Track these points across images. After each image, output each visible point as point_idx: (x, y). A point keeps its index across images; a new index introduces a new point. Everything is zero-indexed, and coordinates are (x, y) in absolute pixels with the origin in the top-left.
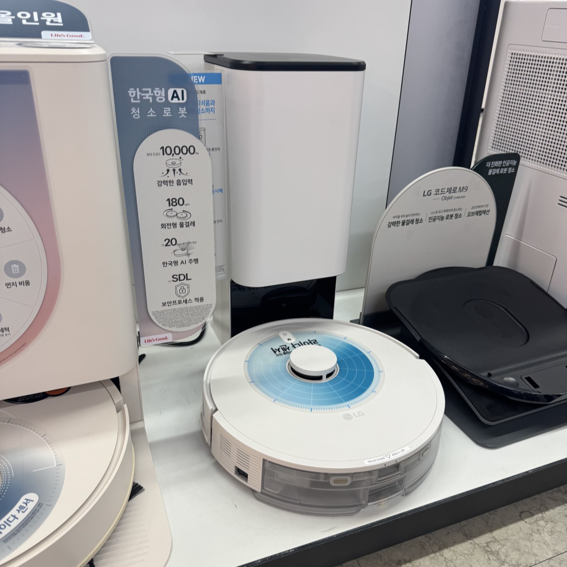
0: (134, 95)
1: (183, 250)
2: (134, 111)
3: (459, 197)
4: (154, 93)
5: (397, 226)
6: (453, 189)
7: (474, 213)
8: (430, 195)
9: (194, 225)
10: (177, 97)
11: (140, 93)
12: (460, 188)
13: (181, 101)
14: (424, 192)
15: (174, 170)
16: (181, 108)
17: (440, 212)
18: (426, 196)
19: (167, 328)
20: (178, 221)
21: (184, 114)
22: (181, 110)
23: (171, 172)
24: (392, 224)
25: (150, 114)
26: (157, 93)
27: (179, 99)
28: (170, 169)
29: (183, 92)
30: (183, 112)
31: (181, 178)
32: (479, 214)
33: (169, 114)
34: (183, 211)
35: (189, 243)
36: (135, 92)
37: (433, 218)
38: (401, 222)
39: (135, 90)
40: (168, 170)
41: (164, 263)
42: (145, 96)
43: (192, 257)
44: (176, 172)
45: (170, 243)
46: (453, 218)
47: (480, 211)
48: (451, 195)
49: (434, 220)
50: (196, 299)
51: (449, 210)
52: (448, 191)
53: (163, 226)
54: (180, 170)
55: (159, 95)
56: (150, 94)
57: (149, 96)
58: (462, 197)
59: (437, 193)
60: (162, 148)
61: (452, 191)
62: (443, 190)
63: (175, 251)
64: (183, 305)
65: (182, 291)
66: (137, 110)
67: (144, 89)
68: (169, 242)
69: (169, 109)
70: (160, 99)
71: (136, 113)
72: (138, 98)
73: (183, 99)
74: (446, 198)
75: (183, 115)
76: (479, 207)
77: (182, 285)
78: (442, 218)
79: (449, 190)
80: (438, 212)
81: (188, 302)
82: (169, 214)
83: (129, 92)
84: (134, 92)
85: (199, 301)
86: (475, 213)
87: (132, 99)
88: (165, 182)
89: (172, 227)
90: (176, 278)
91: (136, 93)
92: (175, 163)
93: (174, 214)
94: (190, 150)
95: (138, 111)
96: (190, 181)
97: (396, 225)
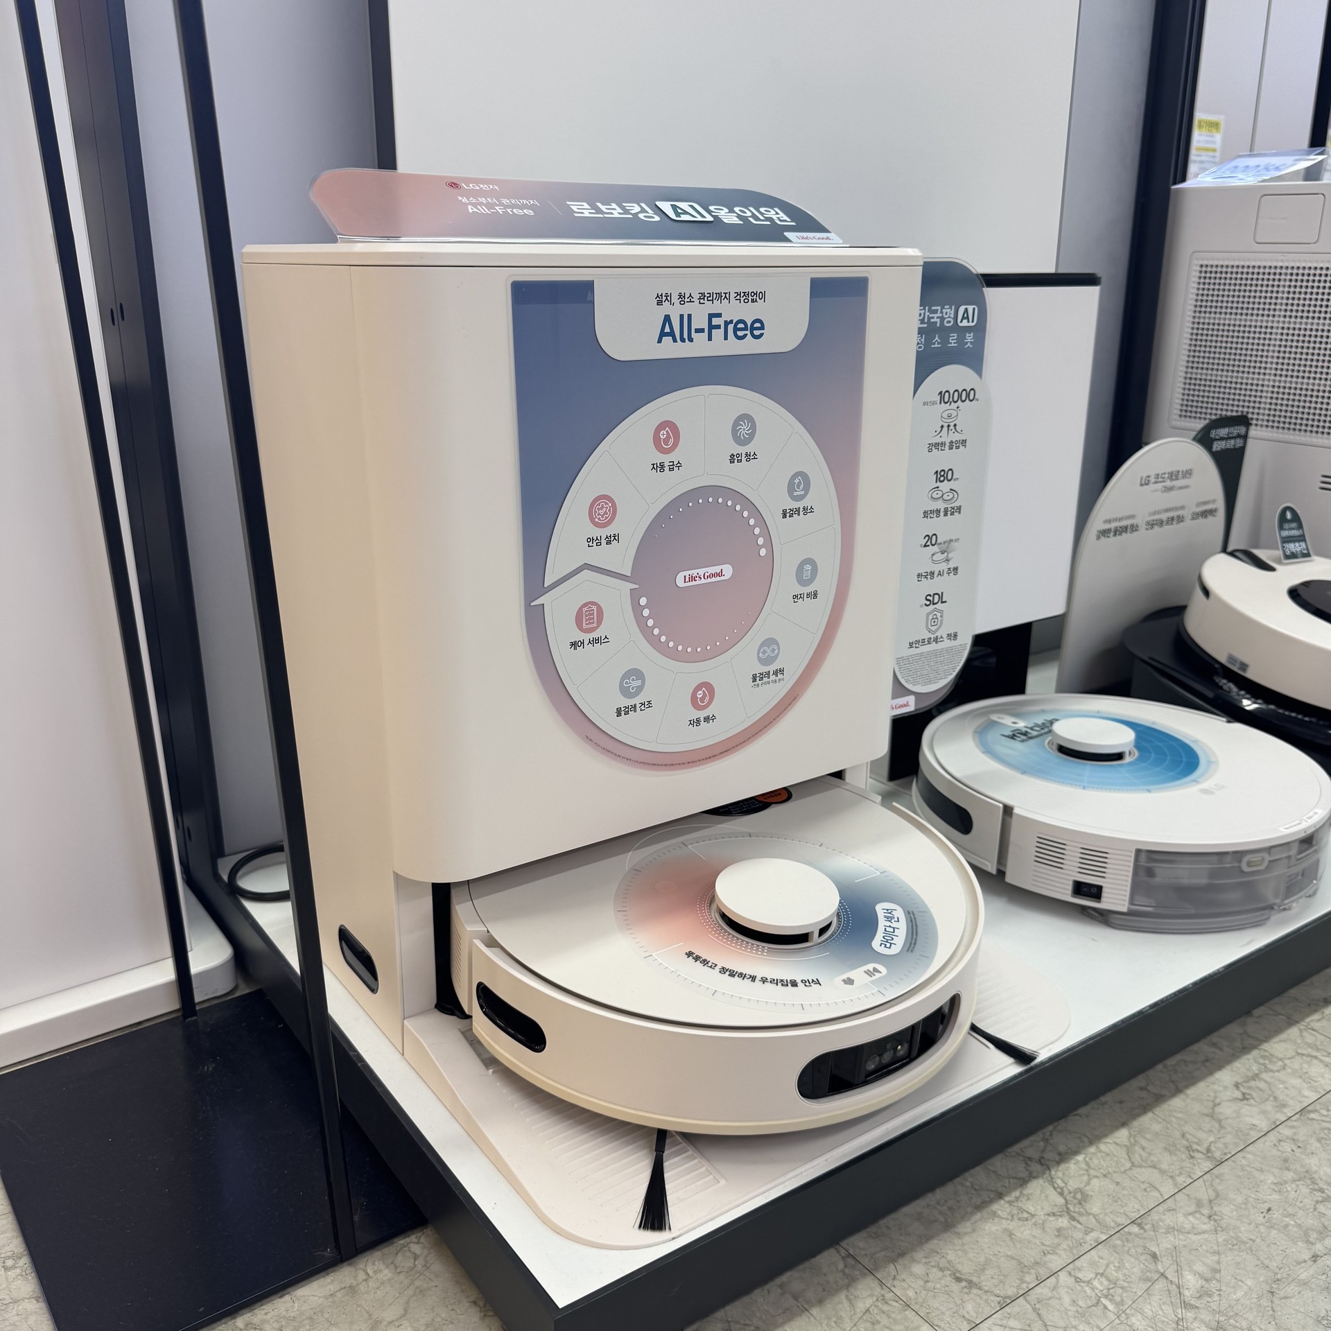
0: (922, 316)
1: (943, 552)
3: (1182, 488)
4: (943, 313)
6: (1176, 474)
7: (1199, 513)
8: (1149, 483)
9: (960, 512)
10: (968, 318)
11: (929, 313)
12: (1183, 471)
13: (971, 324)
14: (1141, 479)
15: (948, 426)
16: (968, 333)
17: (1158, 512)
18: (1143, 485)
19: (910, 687)
20: (943, 507)
21: (971, 343)
22: (969, 336)
23: (945, 429)
24: (1102, 533)
25: (934, 344)
26: (947, 313)
28: (944, 424)
29: (974, 309)
30: (970, 340)
31: (955, 437)
32: (1204, 516)
33: (954, 343)
34: (951, 490)
35: (951, 541)
36: (924, 311)
37: (1151, 523)
38: (1113, 530)
39: (924, 308)
40: (942, 427)
41: (919, 575)
43: (952, 565)
44: (950, 428)
45: (929, 542)
46: (1175, 522)
47: (1206, 511)
48: (1172, 484)
49: (1152, 526)
50: (948, 635)
51: (1170, 509)
53: (926, 514)
54: (955, 426)
55: (947, 316)
56: (939, 314)
57: (938, 318)
58: (1186, 487)
59: (1157, 481)
61: (1174, 478)
62: (1163, 476)
63: (933, 555)
64: (933, 646)
65: (934, 622)
67: (933, 308)
69: (957, 335)
70: (948, 322)
71: (920, 342)
72: (926, 321)
73: (973, 321)
74: (1165, 489)
76: (1205, 503)
77: (935, 612)
78: (1162, 523)
79: (1171, 476)
81: (938, 640)
82: (935, 496)
85: (953, 639)
88: (937, 445)
89: (935, 515)
90: (930, 600)
91: (924, 314)
92: (951, 415)
93: (940, 494)
94: (969, 395)
95: (923, 340)
96: (964, 443)
97: (1107, 535)
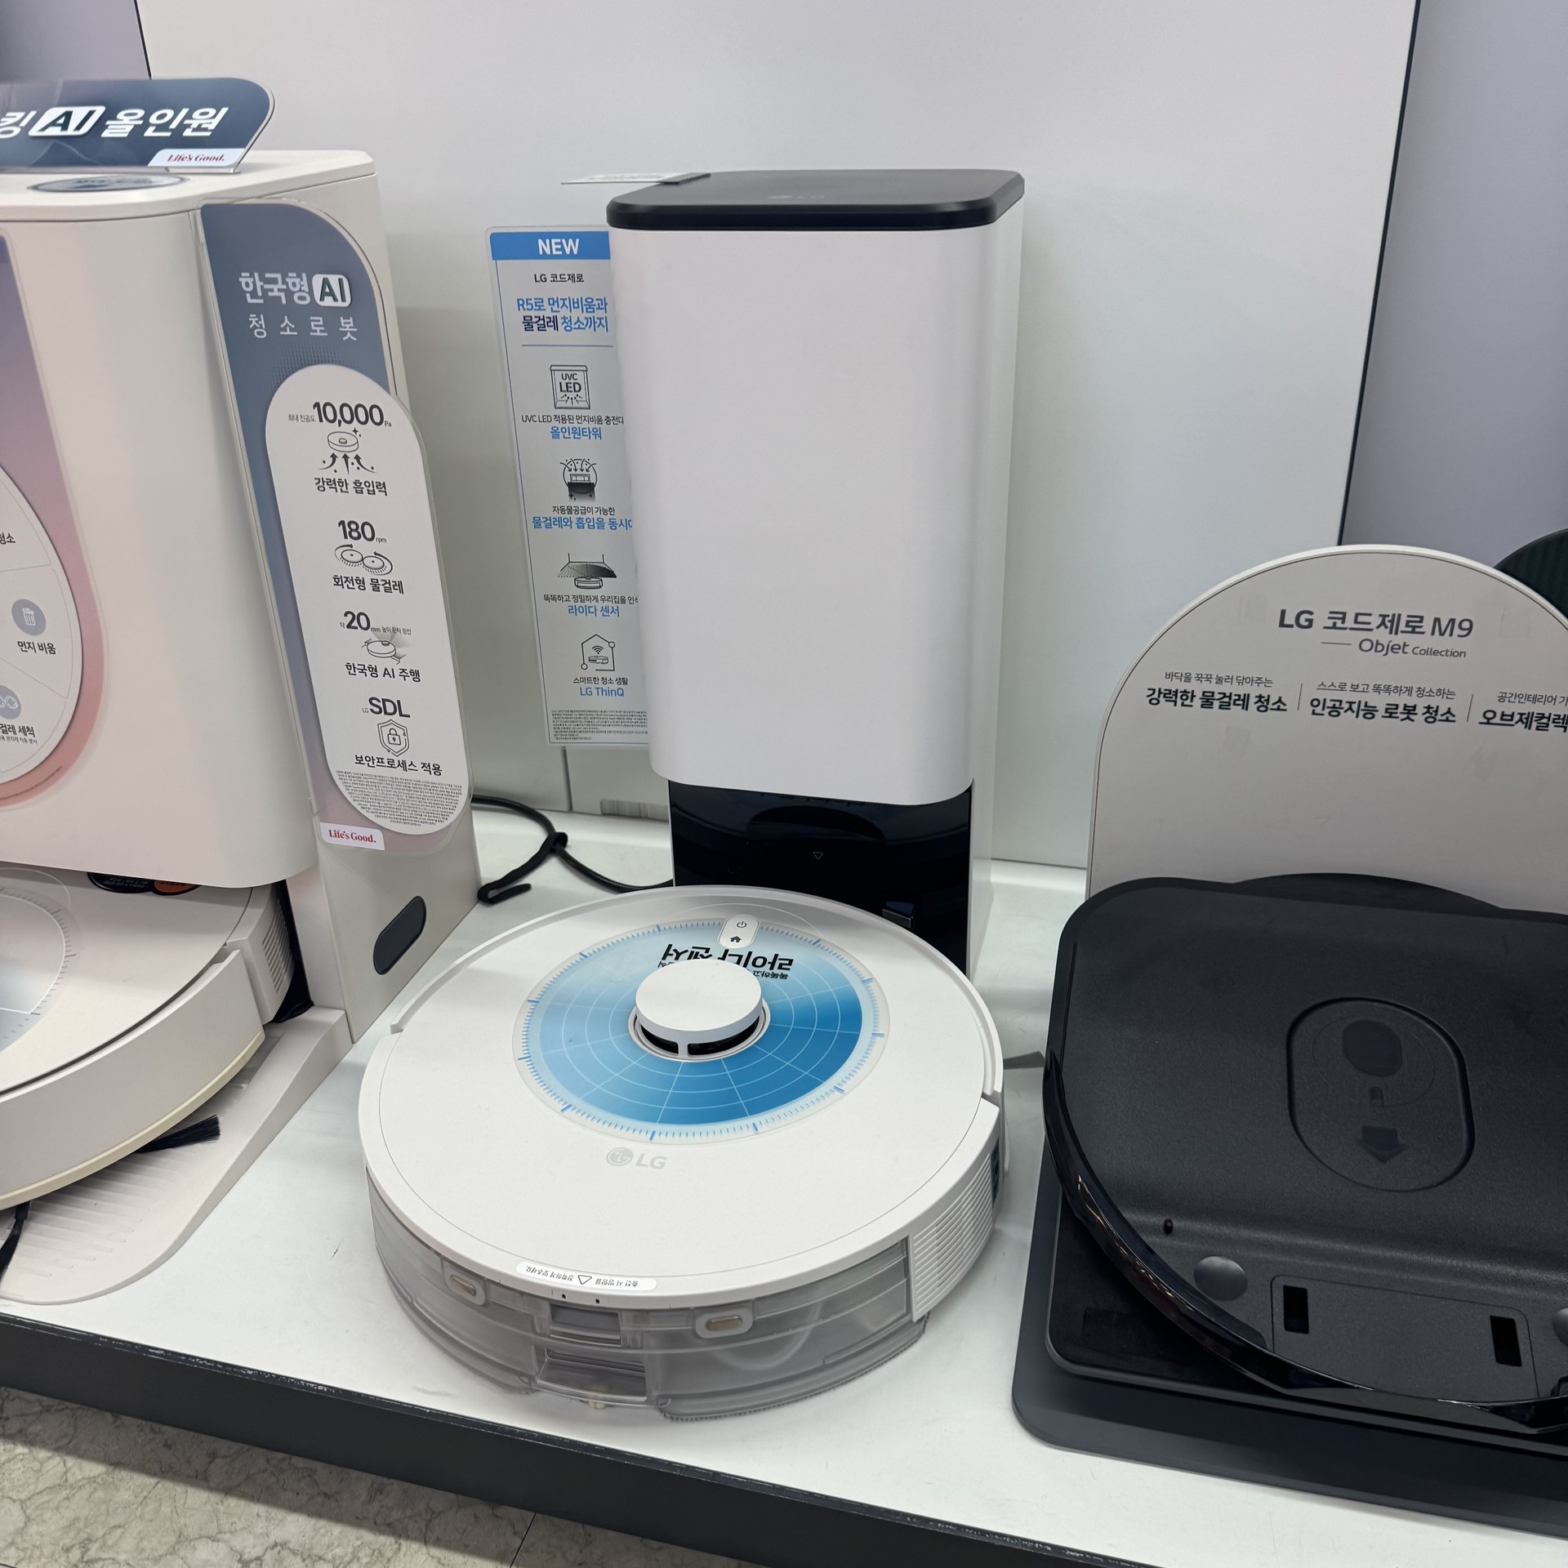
0: (251, 288)
1: (386, 644)
2: (254, 323)
3: (1436, 653)
4: (287, 284)
5: (1183, 705)
6: (1408, 622)
7: (1512, 716)
8: (1310, 626)
9: (401, 591)
10: (332, 294)
11: (262, 283)
12: (1437, 620)
13: (340, 304)
14: (1283, 612)
15: (346, 458)
16: (344, 318)
17: (1355, 688)
18: (1291, 626)
19: (371, 816)
20: (368, 577)
21: (352, 333)
22: (344, 323)
23: (340, 461)
24: (1165, 697)
25: (284, 329)
26: (294, 285)
27: (335, 300)
28: (336, 453)
29: (340, 281)
30: (348, 329)
31: (363, 476)
32: (1534, 724)
33: (321, 331)
34: (375, 553)
35: (395, 630)
36: (252, 280)
37: (1329, 704)
38: (1199, 694)
39: (252, 276)
40: (334, 457)
42: (272, 290)
43: (406, 665)
44: (350, 461)
45: (355, 624)
46: (1419, 718)
47: (1542, 716)
48: (1399, 639)
49: (1335, 711)
50: (424, 764)
51: (1398, 690)
52: (1383, 623)
53: (338, 581)
54: (357, 458)
55: (298, 288)
56: (280, 285)
57: (279, 290)
58: (1452, 654)
59: (1339, 624)
60: (317, 405)
61: (1402, 627)
62: (1361, 619)
63: (368, 643)
64: (398, 772)
65: (394, 739)
66: (260, 320)
67: (268, 275)
68: (355, 620)
69: (321, 319)
70: (301, 298)
71: (257, 323)
72: (260, 294)
73: (343, 300)
74: (1376, 646)
75: (349, 335)
76: (1535, 699)
77: (391, 726)
78: (1370, 712)
79: (1390, 622)
80: (1348, 687)
81: (408, 767)
82: (347, 555)
83: (240, 279)
84: (250, 281)
85: (432, 772)
86: (1517, 717)
87: (248, 295)
88: (331, 483)
89: (356, 586)
90: (379, 706)
91: (254, 283)
92: (346, 442)
93: (357, 557)
94: (371, 415)
95: (262, 322)
96: (382, 486)
97: (1179, 702)
